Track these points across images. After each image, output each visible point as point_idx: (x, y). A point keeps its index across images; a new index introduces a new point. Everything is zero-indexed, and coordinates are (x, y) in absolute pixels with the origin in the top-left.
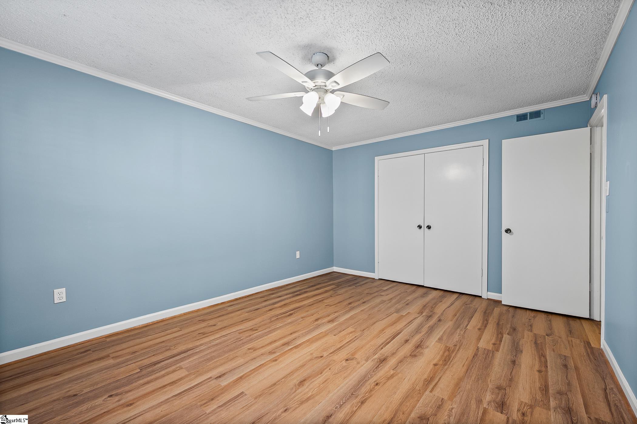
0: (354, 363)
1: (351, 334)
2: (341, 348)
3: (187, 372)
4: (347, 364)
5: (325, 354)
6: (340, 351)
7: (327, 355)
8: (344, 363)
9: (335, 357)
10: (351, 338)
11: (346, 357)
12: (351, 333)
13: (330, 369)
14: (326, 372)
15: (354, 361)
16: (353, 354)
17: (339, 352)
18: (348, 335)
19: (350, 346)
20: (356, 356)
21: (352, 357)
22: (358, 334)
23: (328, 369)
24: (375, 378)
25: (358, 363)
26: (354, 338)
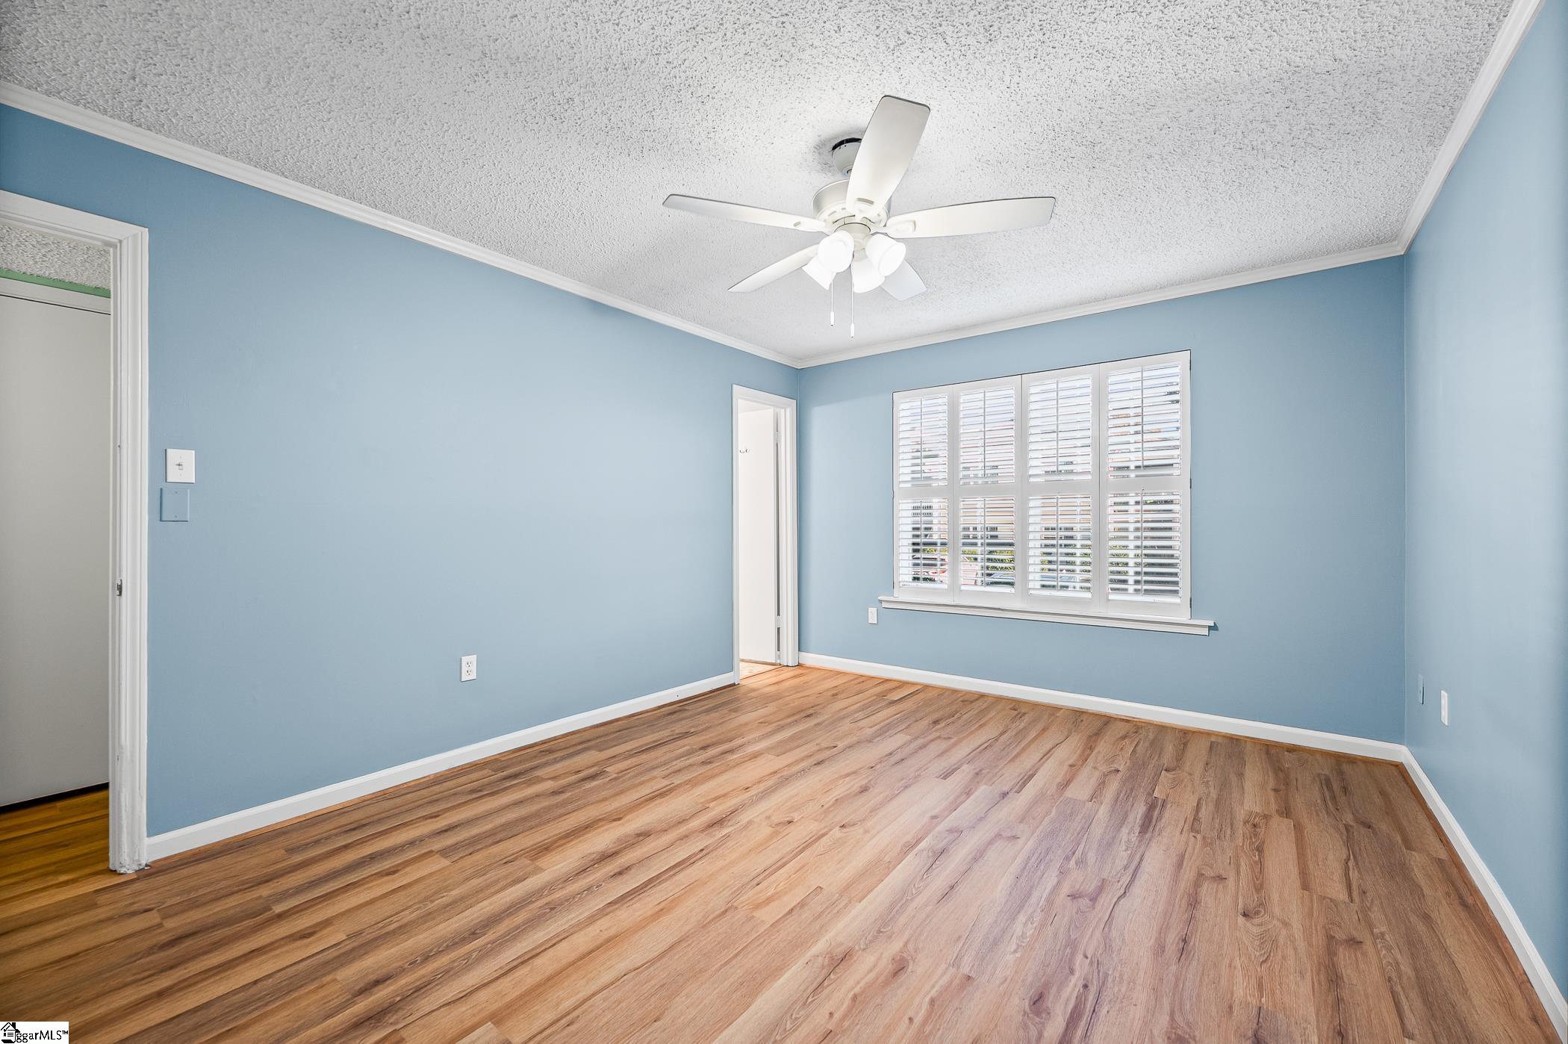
0: (775, 819)
1: (769, 894)
2: (801, 847)
3: (1070, 796)
4: (791, 815)
5: (837, 833)
6: (804, 841)
7: (831, 830)
8: (796, 816)
9: (814, 827)
10: (773, 878)
11: (792, 827)
12: (768, 901)
13: (823, 806)
14: (829, 801)
15: (776, 821)
16: (776, 833)
17: (807, 838)
18: (778, 890)
19: (777, 856)
20: (768, 831)
21: (778, 828)
22: (750, 894)
23: (825, 807)
24: (747, 795)
25: (768, 818)
26: (765, 879)
